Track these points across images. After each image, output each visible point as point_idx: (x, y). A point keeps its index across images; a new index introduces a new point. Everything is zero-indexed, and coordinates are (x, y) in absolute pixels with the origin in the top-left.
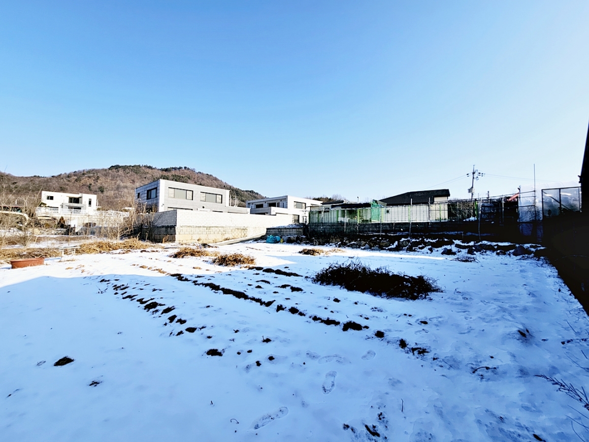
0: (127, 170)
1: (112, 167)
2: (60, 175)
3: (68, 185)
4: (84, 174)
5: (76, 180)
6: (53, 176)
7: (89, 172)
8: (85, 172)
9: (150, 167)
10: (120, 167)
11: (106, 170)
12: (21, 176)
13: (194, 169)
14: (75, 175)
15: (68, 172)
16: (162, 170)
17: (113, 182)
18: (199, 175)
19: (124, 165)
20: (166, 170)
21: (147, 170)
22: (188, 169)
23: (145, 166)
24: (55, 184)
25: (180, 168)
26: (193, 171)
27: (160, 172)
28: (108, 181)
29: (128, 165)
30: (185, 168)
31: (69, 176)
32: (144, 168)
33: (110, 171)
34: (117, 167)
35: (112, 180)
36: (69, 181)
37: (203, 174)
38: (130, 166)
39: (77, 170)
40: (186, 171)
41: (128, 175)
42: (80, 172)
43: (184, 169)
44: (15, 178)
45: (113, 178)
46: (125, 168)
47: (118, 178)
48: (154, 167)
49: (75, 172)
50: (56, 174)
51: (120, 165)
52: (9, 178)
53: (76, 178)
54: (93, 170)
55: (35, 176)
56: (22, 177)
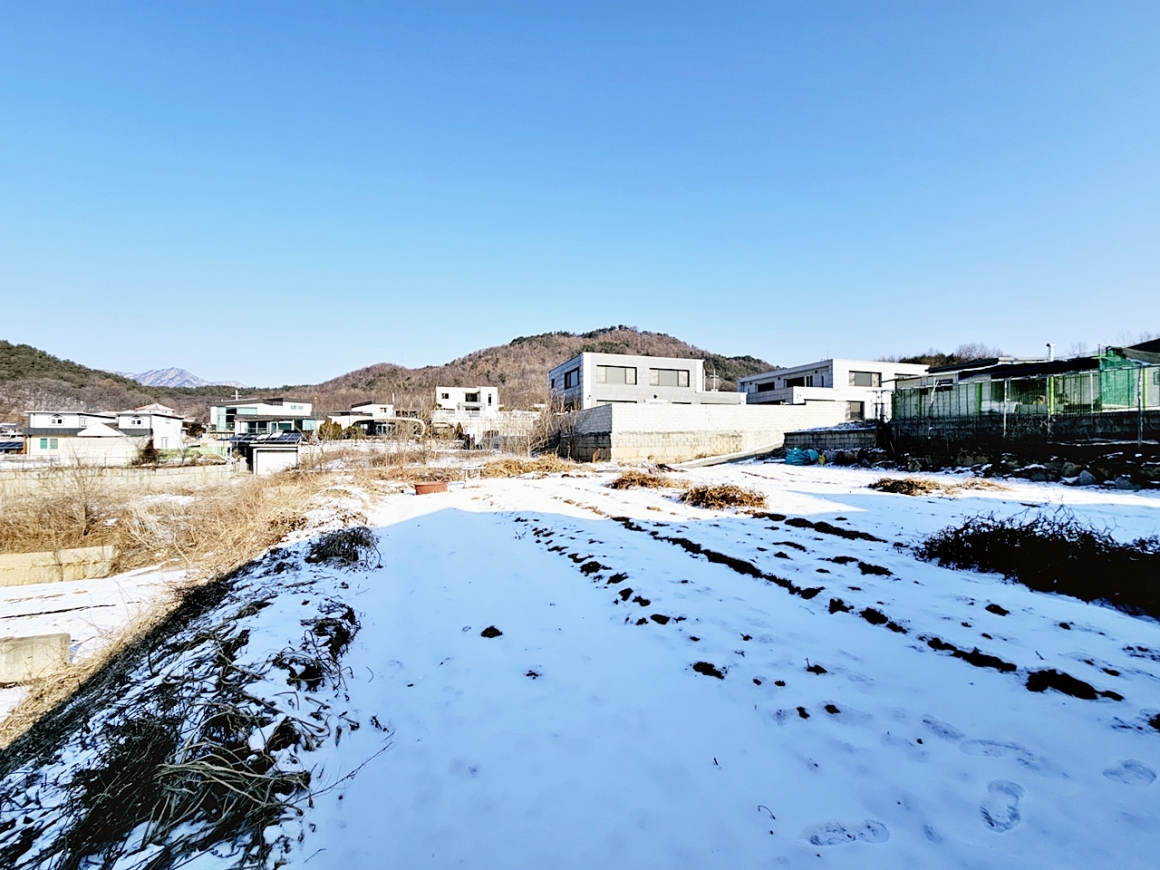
0: (534, 344)
1: (514, 340)
2: (453, 362)
4: (480, 357)
5: (472, 367)
6: (446, 365)
7: (486, 352)
8: (482, 354)
9: (566, 334)
10: (525, 339)
11: (506, 347)
12: (413, 368)
13: (635, 327)
14: (470, 360)
15: (462, 357)
16: (584, 336)
17: (517, 365)
18: (645, 336)
19: (529, 336)
20: (590, 335)
22: (626, 328)
23: (558, 333)
24: (449, 376)
25: (612, 329)
26: (633, 331)
27: (581, 340)
28: (511, 363)
29: (535, 335)
30: (620, 327)
31: (463, 362)
32: (557, 337)
33: (512, 348)
34: (520, 341)
35: (515, 361)
36: (464, 369)
37: (650, 334)
38: (538, 336)
39: (472, 352)
40: (621, 333)
41: (536, 351)
42: (475, 354)
43: (618, 329)
44: (408, 371)
45: (517, 357)
46: (531, 340)
47: (523, 358)
48: (571, 333)
49: (470, 355)
50: (449, 362)
51: (525, 336)
52: (403, 372)
53: (471, 363)
54: (491, 349)
55: (428, 367)
56: (415, 370)
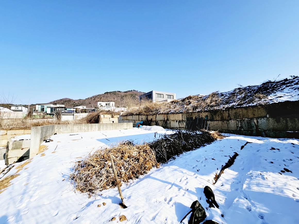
1: (105, 93)
3: (91, 102)
6: (86, 99)
8: (97, 96)
11: (103, 94)
12: (75, 100)
13: (137, 90)
20: (126, 92)
21: (119, 93)
22: (135, 91)
23: (118, 91)
27: (124, 93)
28: (105, 99)
29: (111, 91)
31: (91, 98)
33: (105, 95)
34: (107, 93)
36: (91, 100)
37: (141, 92)
39: (94, 96)
41: (112, 96)
43: (133, 91)
45: (106, 97)
46: (110, 93)
47: (108, 98)
48: (121, 91)
49: (93, 96)
52: (72, 100)
55: (80, 99)
